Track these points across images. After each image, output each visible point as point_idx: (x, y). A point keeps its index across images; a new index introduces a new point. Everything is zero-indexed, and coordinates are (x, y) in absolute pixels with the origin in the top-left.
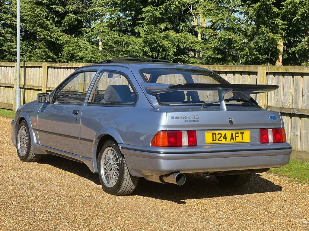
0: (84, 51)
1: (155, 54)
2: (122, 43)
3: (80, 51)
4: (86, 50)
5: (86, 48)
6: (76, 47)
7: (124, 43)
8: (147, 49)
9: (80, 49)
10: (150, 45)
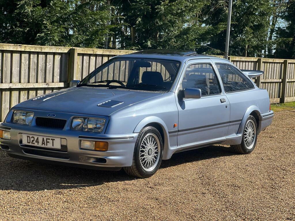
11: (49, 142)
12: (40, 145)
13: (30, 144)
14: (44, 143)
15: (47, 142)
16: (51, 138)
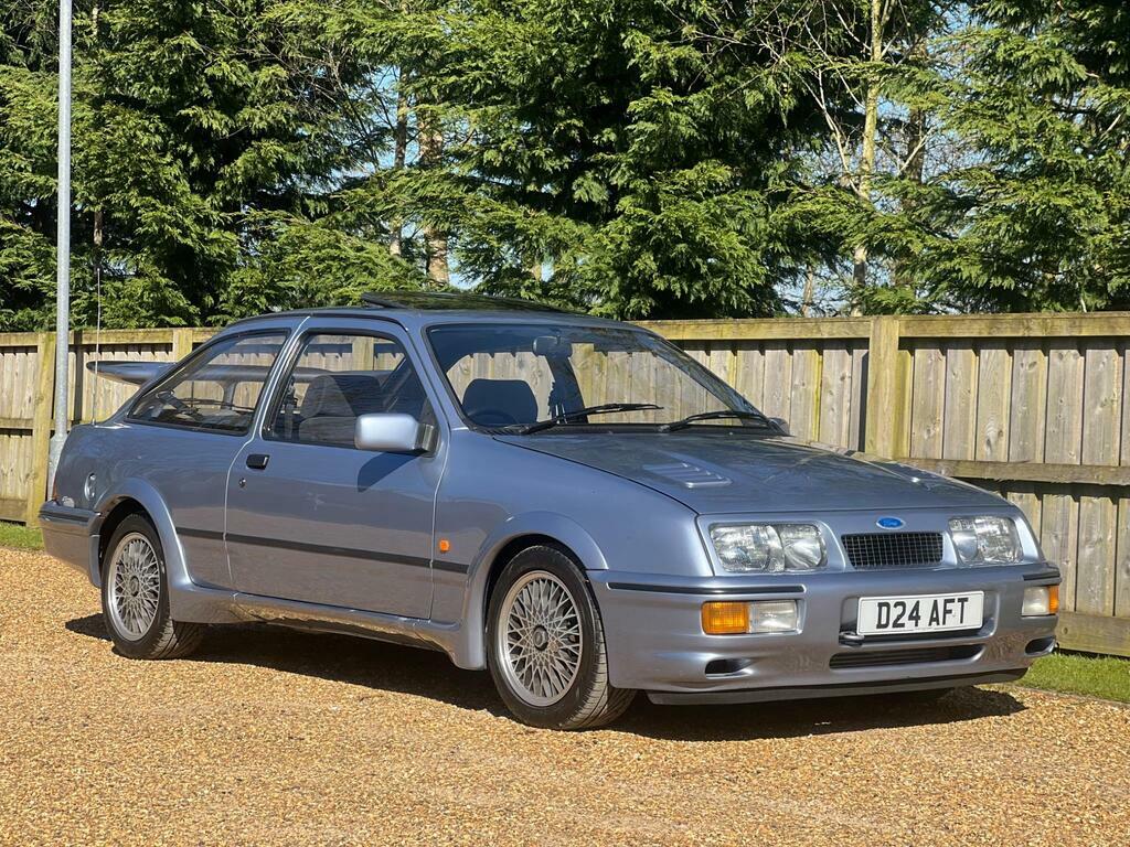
0: (364, 277)
1: (678, 285)
2: (537, 240)
3: (348, 278)
4: (371, 274)
5: (370, 265)
6: (331, 263)
7: (541, 240)
8: (647, 262)
9: (348, 272)
10: (657, 249)
11: (950, 611)
12: (924, 626)
13: (890, 630)
14: (937, 620)
15: (947, 612)
16: (956, 596)
